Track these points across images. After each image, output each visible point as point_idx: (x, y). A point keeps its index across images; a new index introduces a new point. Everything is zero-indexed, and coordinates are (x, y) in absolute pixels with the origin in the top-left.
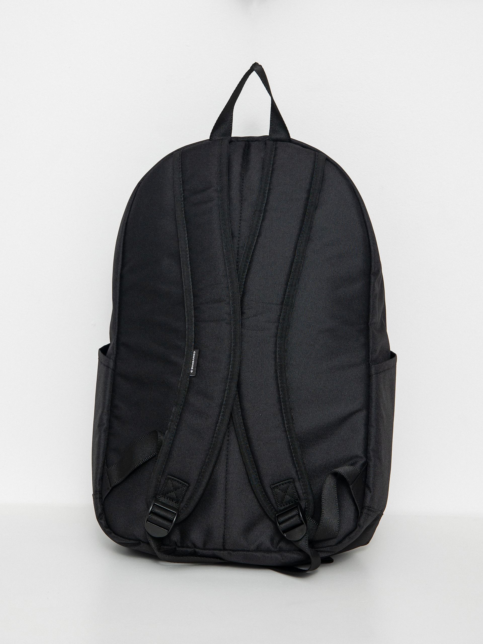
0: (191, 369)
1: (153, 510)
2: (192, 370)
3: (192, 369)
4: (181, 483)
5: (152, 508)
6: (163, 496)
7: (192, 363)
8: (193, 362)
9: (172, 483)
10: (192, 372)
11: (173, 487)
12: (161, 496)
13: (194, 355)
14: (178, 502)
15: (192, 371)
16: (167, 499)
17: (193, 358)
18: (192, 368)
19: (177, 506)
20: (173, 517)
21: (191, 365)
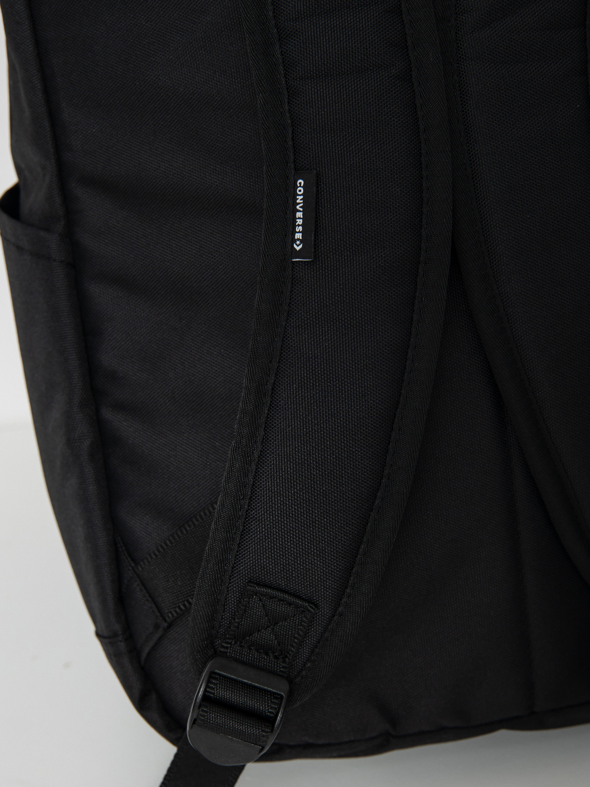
0: (294, 241)
1: (208, 692)
2: (298, 242)
3: (298, 239)
4: (290, 604)
5: (205, 691)
6: (236, 643)
7: (294, 219)
8: (299, 215)
9: (264, 605)
10: (298, 248)
11: (267, 615)
12: (230, 643)
13: (300, 191)
14: (286, 657)
15: (301, 246)
16: (250, 649)
17: (298, 201)
18: (298, 236)
19: (283, 667)
20: (276, 709)
21: (294, 226)
